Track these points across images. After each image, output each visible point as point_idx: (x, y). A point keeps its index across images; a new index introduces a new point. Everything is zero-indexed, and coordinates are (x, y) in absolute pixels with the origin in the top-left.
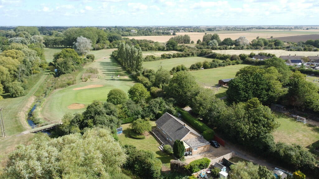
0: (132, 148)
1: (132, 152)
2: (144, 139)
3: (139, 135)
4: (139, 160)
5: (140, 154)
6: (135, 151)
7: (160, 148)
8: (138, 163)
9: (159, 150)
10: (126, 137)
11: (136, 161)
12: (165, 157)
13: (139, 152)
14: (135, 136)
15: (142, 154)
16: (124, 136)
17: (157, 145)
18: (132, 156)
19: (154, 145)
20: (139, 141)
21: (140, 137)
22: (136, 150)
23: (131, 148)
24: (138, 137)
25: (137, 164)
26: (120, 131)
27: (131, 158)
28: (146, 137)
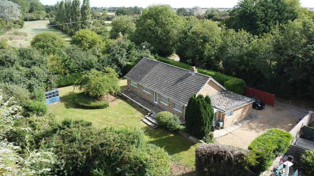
0: (81, 127)
1: (81, 136)
2: (108, 108)
3: (95, 102)
4: (105, 155)
5: (106, 139)
6: (91, 133)
7: (145, 120)
8: (102, 163)
9: (146, 125)
10: (67, 108)
11: (95, 157)
12: (165, 139)
13: (102, 134)
14: (87, 103)
15: (112, 138)
16: (64, 106)
17: (137, 116)
18: (83, 146)
19: (132, 116)
20: (96, 111)
21: (98, 103)
22: (92, 130)
23: (78, 127)
24: (93, 104)
25: (100, 166)
26: (54, 96)
27: (80, 152)
28: (110, 103)
